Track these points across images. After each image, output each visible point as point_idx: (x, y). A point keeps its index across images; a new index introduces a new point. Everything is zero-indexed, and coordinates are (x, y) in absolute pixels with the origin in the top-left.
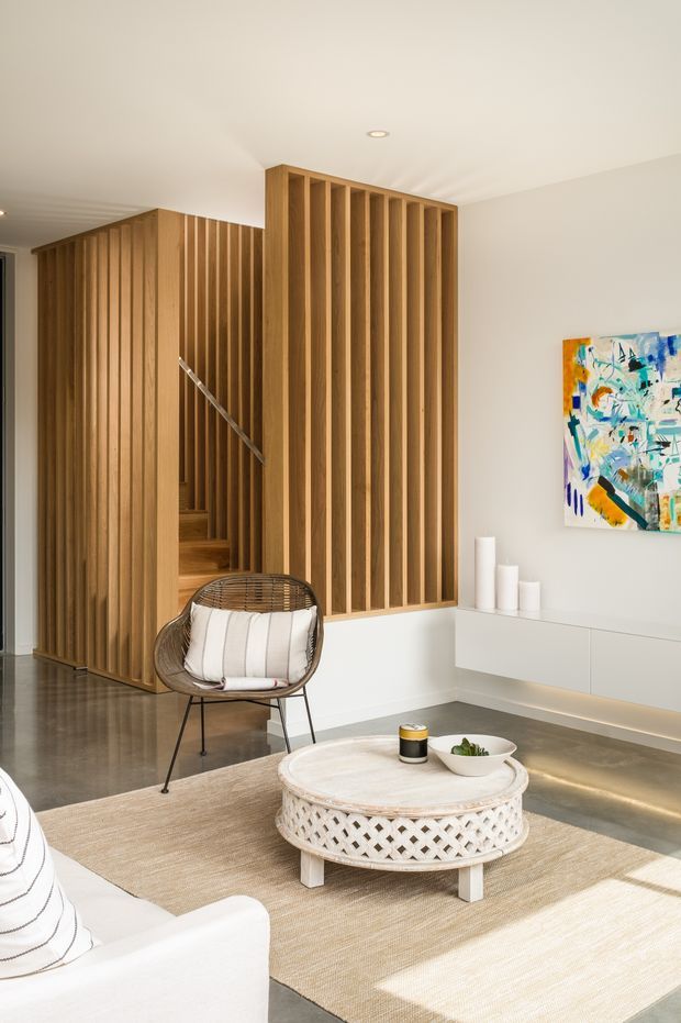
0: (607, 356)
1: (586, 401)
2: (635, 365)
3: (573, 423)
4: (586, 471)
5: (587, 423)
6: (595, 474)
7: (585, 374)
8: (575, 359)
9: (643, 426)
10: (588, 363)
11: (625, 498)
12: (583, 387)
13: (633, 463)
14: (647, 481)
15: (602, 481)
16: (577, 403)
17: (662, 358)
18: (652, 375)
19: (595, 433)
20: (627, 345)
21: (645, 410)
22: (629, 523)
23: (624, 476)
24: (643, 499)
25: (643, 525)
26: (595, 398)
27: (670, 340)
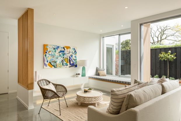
0: (50, 47)
1: (48, 52)
2: (54, 49)
3: (46, 55)
4: (47, 61)
5: (47, 55)
6: (49, 62)
7: (47, 49)
8: (46, 47)
9: (55, 56)
10: (48, 48)
11: (53, 64)
12: (47, 51)
13: (54, 60)
14: (55, 62)
15: (50, 62)
16: (46, 53)
17: (57, 49)
18: (56, 50)
19: (49, 56)
20: (53, 46)
21: (55, 54)
22: (53, 67)
23: (53, 62)
24: (55, 64)
25: (55, 67)
26: (49, 52)
27: (58, 47)
